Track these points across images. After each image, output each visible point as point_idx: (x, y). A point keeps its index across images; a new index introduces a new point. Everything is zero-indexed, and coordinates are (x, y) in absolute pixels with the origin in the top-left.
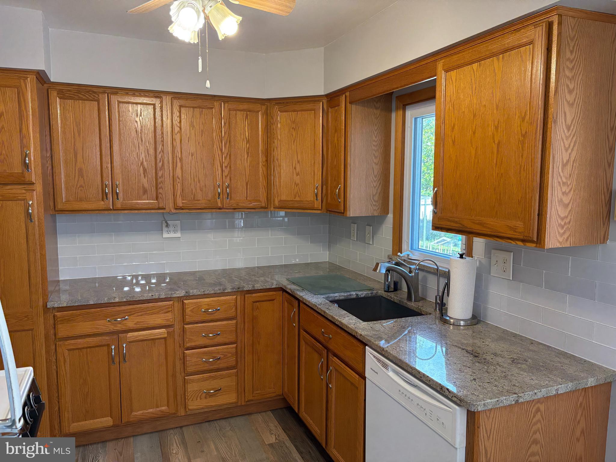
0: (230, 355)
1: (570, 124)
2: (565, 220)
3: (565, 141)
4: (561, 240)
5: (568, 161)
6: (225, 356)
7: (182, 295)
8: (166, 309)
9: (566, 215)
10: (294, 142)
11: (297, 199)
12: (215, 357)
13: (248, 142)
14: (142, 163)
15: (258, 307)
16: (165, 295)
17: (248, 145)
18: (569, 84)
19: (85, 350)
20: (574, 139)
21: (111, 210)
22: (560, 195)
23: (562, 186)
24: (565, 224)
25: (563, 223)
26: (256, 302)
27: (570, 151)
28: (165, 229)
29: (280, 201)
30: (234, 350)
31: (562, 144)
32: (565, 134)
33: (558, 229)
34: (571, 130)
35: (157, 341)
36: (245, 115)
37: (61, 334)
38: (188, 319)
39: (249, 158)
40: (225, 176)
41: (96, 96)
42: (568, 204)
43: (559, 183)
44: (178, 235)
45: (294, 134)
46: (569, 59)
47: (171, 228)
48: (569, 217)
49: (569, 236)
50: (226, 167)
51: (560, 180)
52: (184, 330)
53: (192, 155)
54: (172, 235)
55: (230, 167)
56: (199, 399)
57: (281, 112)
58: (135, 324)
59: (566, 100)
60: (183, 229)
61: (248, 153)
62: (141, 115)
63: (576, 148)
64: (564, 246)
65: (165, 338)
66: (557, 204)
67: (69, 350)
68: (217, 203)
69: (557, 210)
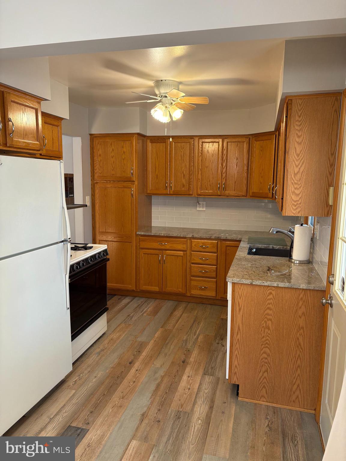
0: (213, 271)
1: (299, 153)
2: (297, 202)
3: (296, 162)
4: (294, 212)
5: (298, 172)
6: (210, 271)
7: (191, 236)
8: (183, 242)
9: (298, 200)
10: (261, 158)
11: (261, 191)
12: (205, 270)
13: (237, 159)
14: (183, 172)
15: (229, 249)
16: (183, 235)
17: (237, 161)
18: (298, 133)
19: (150, 255)
20: (302, 161)
21: (168, 194)
22: (293, 189)
23: (294, 185)
24: (297, 204)
25: (295, 204)
26: (229, 246)
27: (299, 167)
28: (198, 205)
29: (253, 193)
30: (215, 269)
31: (294, 164)
32: (296, 158)
33: (292, 207)
34: (300, 157)
35: (179, 257)
36: (236, 144)
37: (141, 246)
38: (193, 249)
39: (237, 168)
40: (223, 178)
41: (165, 140)
42: (299, 194)
43: (292, 183)
44: (204, 209)
45: (261, 154)
46: (298, 121)
47: (201, 206)
48: (300, 201)
49: (300, 211)
50: (224, 173)
51: (292, 181)
52: (191, 254)
53: (207, 168)
54: (201, 209)
55: (226, 173)
56: (196, 289)
57: (256, 141)
58: (170, 247)
59: (296, 141)
60: (207, 206)
61: (237, 165)
62: (184, 148)
63: (304, 165)
64: (297, 216)
65: (182, 256)
66: (291, 194)
67: (144, 254)
68: (218, 193)
69: (291, 197)
